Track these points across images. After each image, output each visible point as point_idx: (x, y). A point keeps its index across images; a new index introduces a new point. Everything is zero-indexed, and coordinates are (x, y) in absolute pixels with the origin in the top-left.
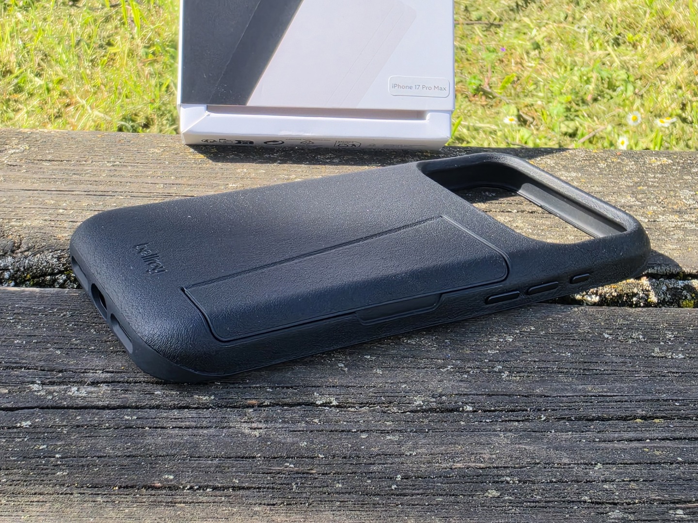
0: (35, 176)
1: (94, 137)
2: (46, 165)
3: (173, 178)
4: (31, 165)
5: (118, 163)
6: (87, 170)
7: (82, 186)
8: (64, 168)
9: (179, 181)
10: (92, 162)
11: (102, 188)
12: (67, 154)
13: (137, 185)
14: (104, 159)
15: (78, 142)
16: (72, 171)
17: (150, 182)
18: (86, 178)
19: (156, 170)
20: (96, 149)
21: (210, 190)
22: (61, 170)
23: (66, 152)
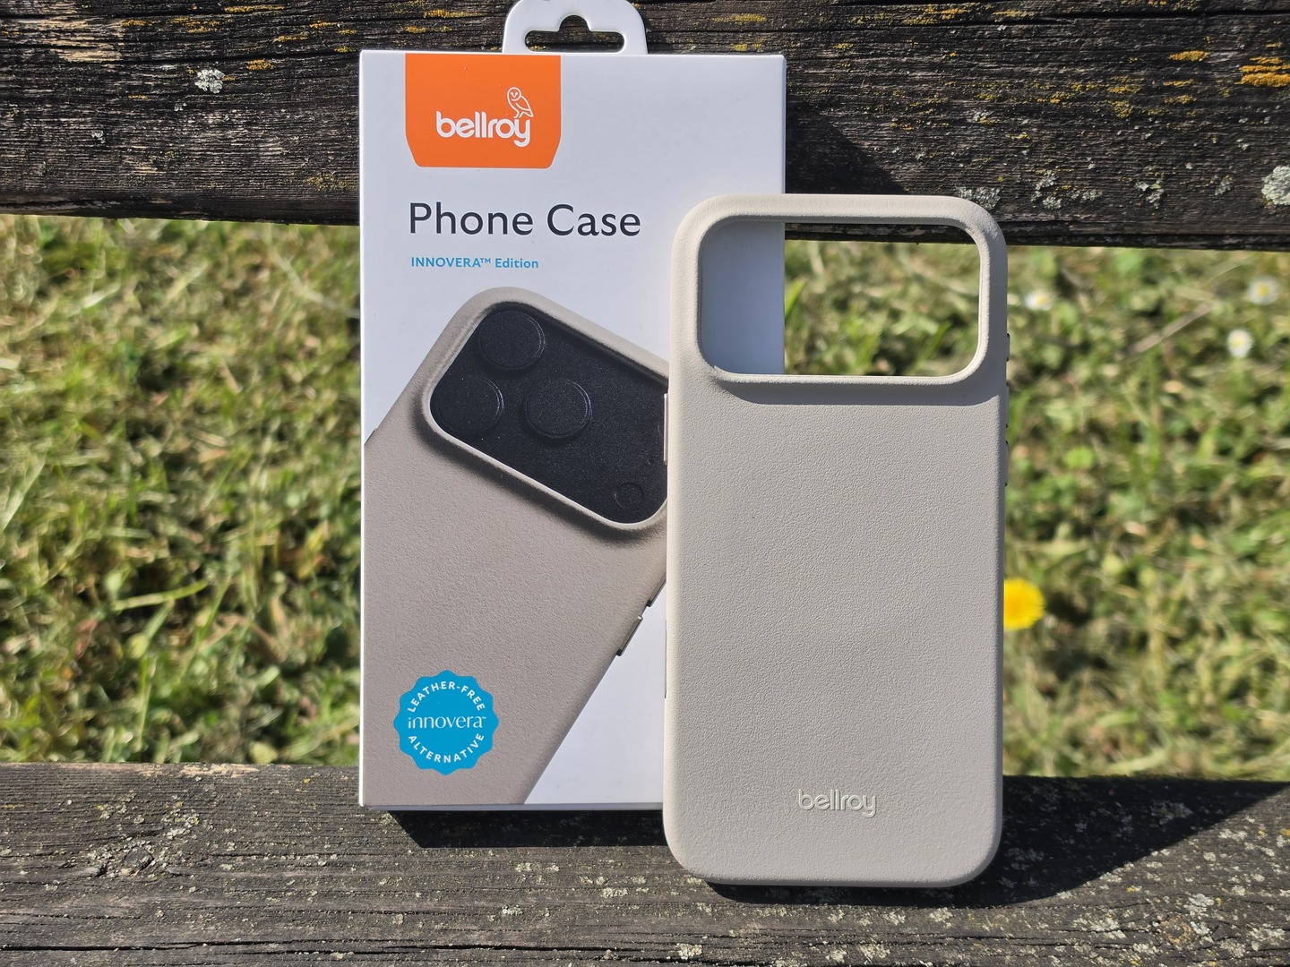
0: (211, 903)
1: (298, 786)
2: (226, 871)
3: (418, 895)
4: (203, 872)
5: (334, 857)
6: (289, 879)
7: (282, 926)
8: (253, 875)
9: (429, 904)
10: (295, 856)
11: (311, 930)
12: (257, 834)
13: (363, 920)
14: (313, 845)
15: (275, 802)
16: (264, 884)
17: (382, 910)
18: (287, 904)
19: (394, 873)
20: (302, 820)
21: (474, 928)
22: (249, 881)
23: (256, 829)
